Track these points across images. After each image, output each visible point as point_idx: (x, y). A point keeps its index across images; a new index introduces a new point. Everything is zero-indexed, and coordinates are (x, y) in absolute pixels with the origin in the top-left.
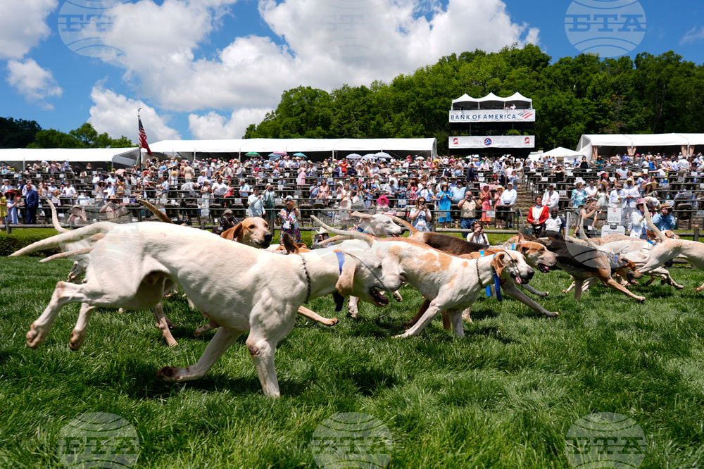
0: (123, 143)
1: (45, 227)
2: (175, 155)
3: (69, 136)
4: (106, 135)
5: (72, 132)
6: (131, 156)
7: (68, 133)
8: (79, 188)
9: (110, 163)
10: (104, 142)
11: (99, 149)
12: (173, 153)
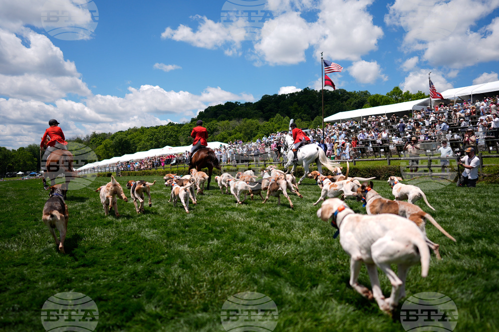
0: (420, 96)
1: (373, 160)
2: (456, 99)
3: (386, 96)
4: (408, 92)
5: (388, 94)
6: (424, 104)
7: (385, 95)
8: (392, 131)
9: (411, 111)
10: (408, 97)
11: (404, 103)
12: (455, 98)
